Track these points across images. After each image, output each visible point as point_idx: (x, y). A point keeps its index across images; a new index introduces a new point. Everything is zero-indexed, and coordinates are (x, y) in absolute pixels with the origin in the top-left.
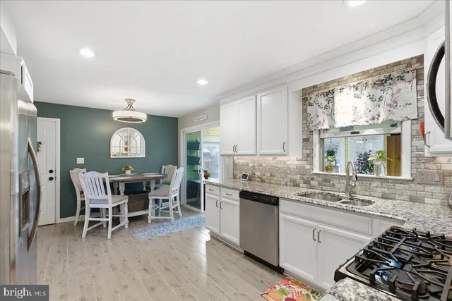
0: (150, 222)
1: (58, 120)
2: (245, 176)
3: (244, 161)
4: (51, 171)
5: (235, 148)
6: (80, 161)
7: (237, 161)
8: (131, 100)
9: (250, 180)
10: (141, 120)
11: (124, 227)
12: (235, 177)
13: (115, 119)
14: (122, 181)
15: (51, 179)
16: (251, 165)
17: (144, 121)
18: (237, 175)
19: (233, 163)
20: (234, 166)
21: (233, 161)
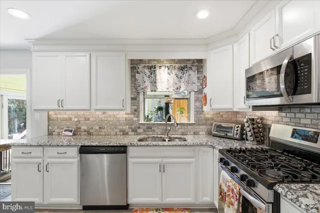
5: (60, 103)
7: (54, 116)
12: (50, 134)
16: (75, 120)
18: (54, 131)
19: (48, 119)
20: (48, 121)
21: (48, 117)
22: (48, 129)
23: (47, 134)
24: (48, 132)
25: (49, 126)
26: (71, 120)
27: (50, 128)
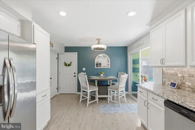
0: (109, 102)
1: (77, 53)
2: (173, 85)
3: (173, 72)
4: (75, 73)
5: (162, 61)
6: (84, 69)
7: (166, 71)
8: (99, 39)
9: (179, 88)
10: (104, 49)
11: (96, 102)
12: (164, 84)
13: (92, 49)
14: (96, 79)
15: (75, 76)
16: (180, 75)
17: (105, 49)
18: (165, 82)
19: (162, 73)
20: (163, 75)
21: (162, 71)
22: (163, 80)
23: (162, 83)
24: (163, 82)
25: (163, 78)
26: (177, 75)
27: (164, 79)
